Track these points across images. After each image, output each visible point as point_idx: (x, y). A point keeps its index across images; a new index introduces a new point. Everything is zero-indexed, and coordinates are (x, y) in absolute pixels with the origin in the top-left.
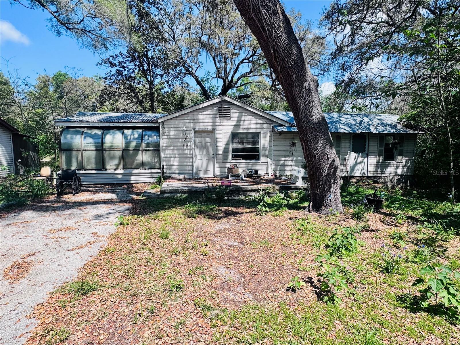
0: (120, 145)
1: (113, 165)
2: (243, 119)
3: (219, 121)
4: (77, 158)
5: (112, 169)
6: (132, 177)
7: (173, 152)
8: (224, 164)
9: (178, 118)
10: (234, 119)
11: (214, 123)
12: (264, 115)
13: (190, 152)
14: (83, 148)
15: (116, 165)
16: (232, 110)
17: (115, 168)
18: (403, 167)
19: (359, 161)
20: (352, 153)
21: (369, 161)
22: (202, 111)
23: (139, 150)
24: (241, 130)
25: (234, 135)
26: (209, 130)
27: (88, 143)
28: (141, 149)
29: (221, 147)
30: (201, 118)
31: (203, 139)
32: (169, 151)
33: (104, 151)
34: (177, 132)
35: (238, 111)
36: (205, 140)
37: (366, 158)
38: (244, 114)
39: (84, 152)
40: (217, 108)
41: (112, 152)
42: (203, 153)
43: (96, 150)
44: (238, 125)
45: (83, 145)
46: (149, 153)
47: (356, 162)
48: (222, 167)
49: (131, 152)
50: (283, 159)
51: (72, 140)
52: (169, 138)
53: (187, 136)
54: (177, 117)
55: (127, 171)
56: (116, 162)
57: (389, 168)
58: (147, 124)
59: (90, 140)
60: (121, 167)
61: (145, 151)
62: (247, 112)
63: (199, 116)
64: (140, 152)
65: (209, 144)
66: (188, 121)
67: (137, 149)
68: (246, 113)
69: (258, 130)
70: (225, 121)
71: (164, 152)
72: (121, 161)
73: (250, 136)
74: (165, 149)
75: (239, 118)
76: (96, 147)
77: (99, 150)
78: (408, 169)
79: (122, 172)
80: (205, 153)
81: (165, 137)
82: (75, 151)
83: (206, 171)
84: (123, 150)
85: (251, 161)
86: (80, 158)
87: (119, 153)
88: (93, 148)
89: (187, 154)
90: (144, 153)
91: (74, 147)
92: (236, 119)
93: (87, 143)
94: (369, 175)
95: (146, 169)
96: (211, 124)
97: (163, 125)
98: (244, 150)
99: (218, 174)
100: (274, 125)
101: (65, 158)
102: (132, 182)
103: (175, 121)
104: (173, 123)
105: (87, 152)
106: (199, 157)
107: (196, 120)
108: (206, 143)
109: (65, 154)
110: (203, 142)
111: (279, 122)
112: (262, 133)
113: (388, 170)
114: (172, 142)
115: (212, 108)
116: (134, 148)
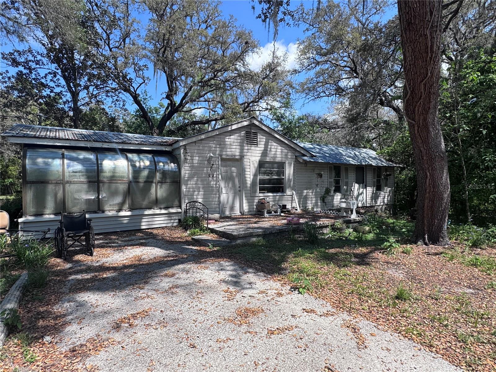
0: (126, 175)
1: (114, 205)
2: (269, 147)
3: (246, 148)
4: (56, 195)
5: (112, 210)
6: (143, 220)
7: (196, 184)
8: (252, 198)
9: (203, 142)
10: (261, 147)
11: (242, 150)
12: (289, 144)
13: (216, 184)
14: (67, 179)
15: (118, 204)
16: (259, 136)
17: (117, 208)
18: (388, 196)
19: (360, 192)
20: (356, 184)
21: (367, 192)
22: (229, 134)
23: (152, 182)
24: (268, 159)
25: (261, 164)
26: (237, 157)
27: (76, 172)
28: (154, 181)
29: (249, 178)
30: (228, 143)
31: (228, 168)
32: (192, 183)
33: (101, 185)
34: (201, 159)
35: (264, 138)
36: (231, 170)
37: (365, 189)
38: (270, 141)
39: (67, 185)
40: (244, 132)
41: (113, 186)
42: (228, 186)
43: (89, 182)
44: (265, 153)
45: (67, 174)
46: (165, 187)
47: (359, 193)
48: (250, 203)
49: (142, 185)
50: (305, 191)
51: (47, 167)
52: (192, 167)
53: (213, 165)
54: (202, 140)
55: (137, 212)
56: (118, 200)
57: (379, 198)
58: (155, 146)
59: (78, 167)
60: (126, 206)
61: (160, 184)
62: (274, 139)
63: (227, 140)
64: (154, 185)
65: (235, 174)
66: (214, 146)
67: (149, 181)
68: (272, 140)
69: (284, 160)
70: (253, 148)
71: (186, 185)
72: (126, 197)
73: (276, 165)
74: (188, 181)
75: (266, 145)
76: (88, 177)
77: (94, 182)
78: (390, 198)
79: (129, 213)
80: (230, 185)
81: (187, 165)
82: (52, 183)
83: (232, 208)
84: (130, 183)
85: (278, 195)
86: (60, 195)
87: (122, 187)
88: (83, 179)
89: (212, 187)
90: (159, 187)
91: (52, 178)
92: (263, 146)
93: (73, 172)
94: (368, 205)
95: (161, 209)
96: (238, 150)
97: (185, 149)
98: (270, 181)
99: (246, 211)
100: (297, 154)
101: (34, 195)
102: (143, 227)
103: (199, 145)
104: (197, 148)
105: (72, 186)
106: (224, 191)
107: (223, 146)
108: (232, 172)
109: (33, 189)
110: (229, 171)
111: (302, 152)
112: (287, 162)
113: (379, 200)
114: (195, 172)
115: (239, 132)
116: (144, 180)
